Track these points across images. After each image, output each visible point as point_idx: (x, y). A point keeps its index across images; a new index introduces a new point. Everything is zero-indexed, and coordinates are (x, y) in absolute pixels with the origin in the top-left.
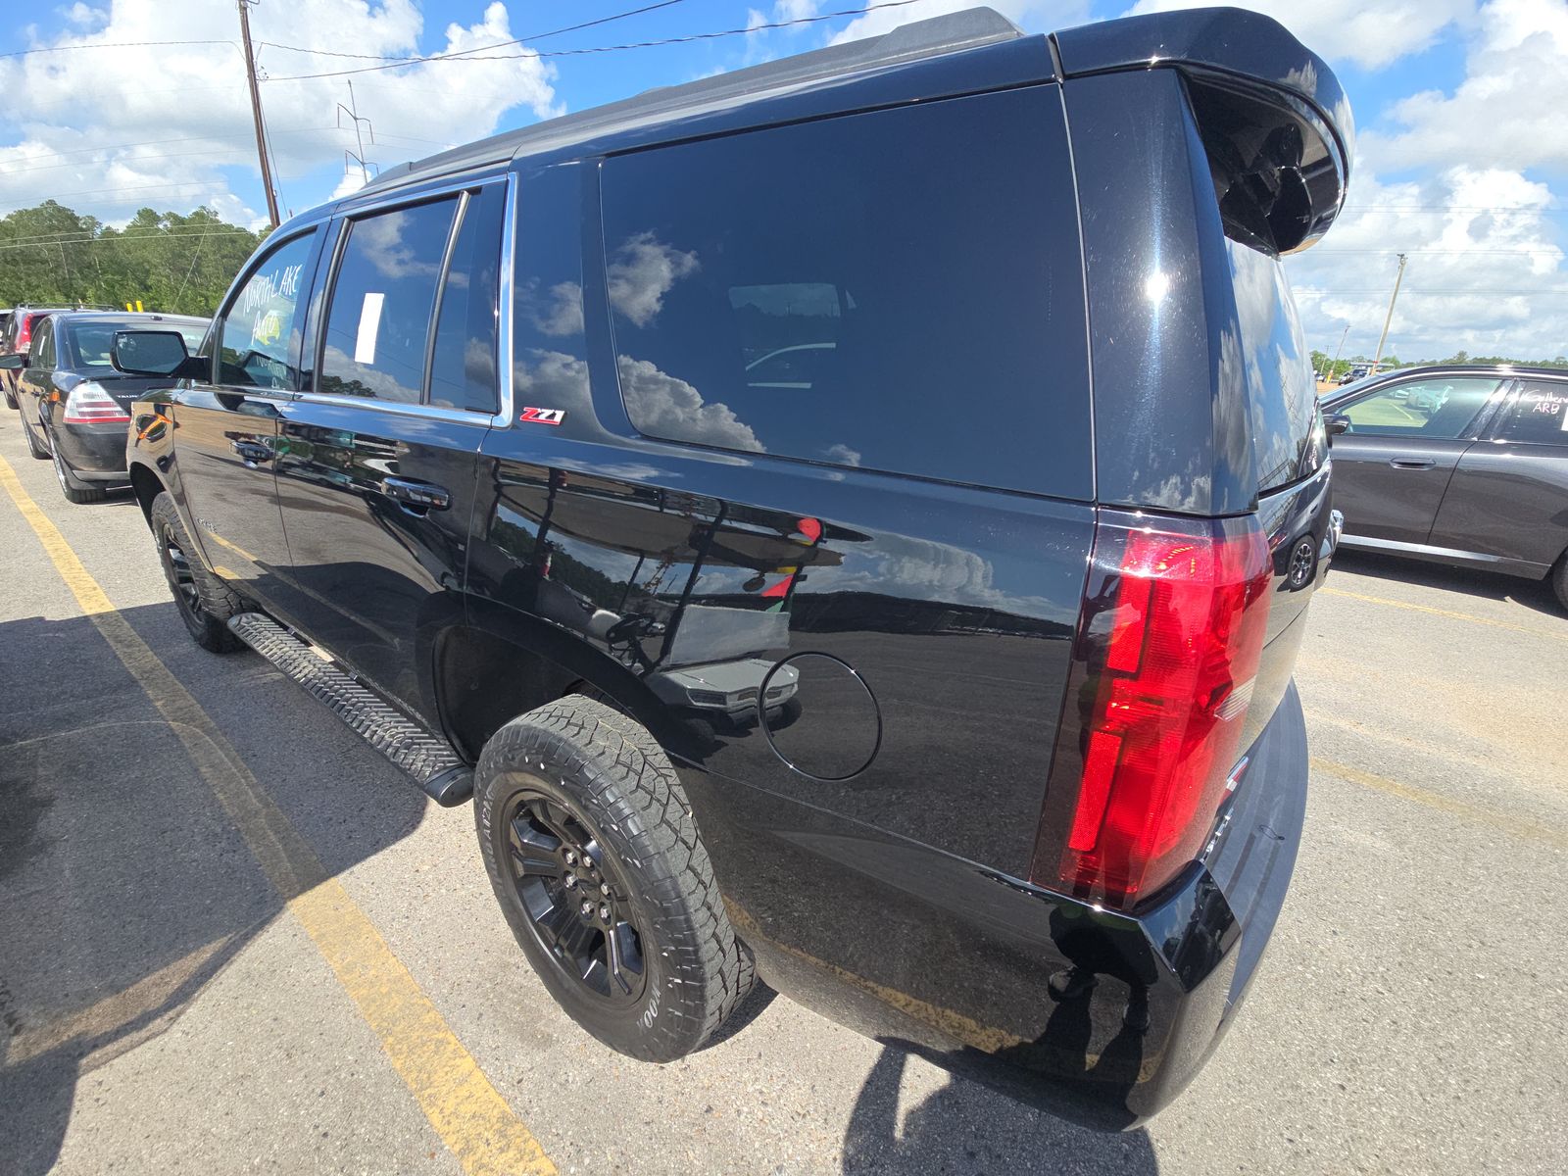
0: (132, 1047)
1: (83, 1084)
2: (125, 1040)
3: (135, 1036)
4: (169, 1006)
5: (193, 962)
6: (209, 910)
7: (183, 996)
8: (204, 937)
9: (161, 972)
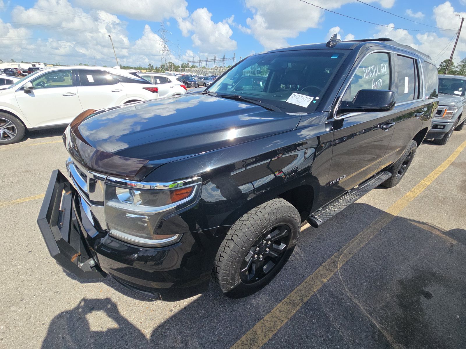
0: (436, 226)
1: (448, 230)
2: (436, 227)
3: (435, 226)
4: (427, 224)
5: (417, 224)
6: (405, 226)
7: (423, 223)
8: (411, 225)
9: (422, 228)
